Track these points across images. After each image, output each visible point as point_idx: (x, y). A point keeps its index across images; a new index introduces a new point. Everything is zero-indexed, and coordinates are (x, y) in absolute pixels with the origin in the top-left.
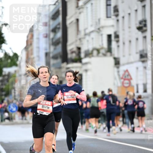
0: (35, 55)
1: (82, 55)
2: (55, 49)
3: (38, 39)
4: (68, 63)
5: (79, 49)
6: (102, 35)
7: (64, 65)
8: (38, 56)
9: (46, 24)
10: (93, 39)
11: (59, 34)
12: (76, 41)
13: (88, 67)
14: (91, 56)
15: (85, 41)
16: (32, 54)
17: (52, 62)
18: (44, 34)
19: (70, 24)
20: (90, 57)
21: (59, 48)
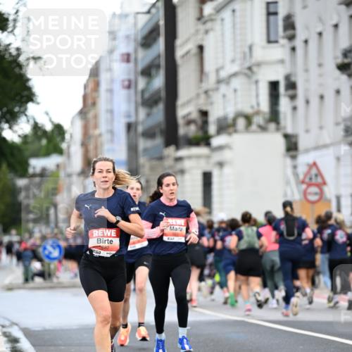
0: (103, 128)
1: (212, 129)
2: (148, 115)
3: (111, 91)
4: (178, 148)
5: (204, 114)
6: (257, 82)
7: (171, 151)
8: (111, 132)
9: (127, 58)
10: (235, 91)
11: (159, 81)
12: (198, 95)
13: (226, 155)
14: (231, 130)
15: (217, 97)
16: (96, 126)
17: (143, 144)
18: (123, 81)
19: (183, 57)
20: (230, 134)
21: (159, 112)
